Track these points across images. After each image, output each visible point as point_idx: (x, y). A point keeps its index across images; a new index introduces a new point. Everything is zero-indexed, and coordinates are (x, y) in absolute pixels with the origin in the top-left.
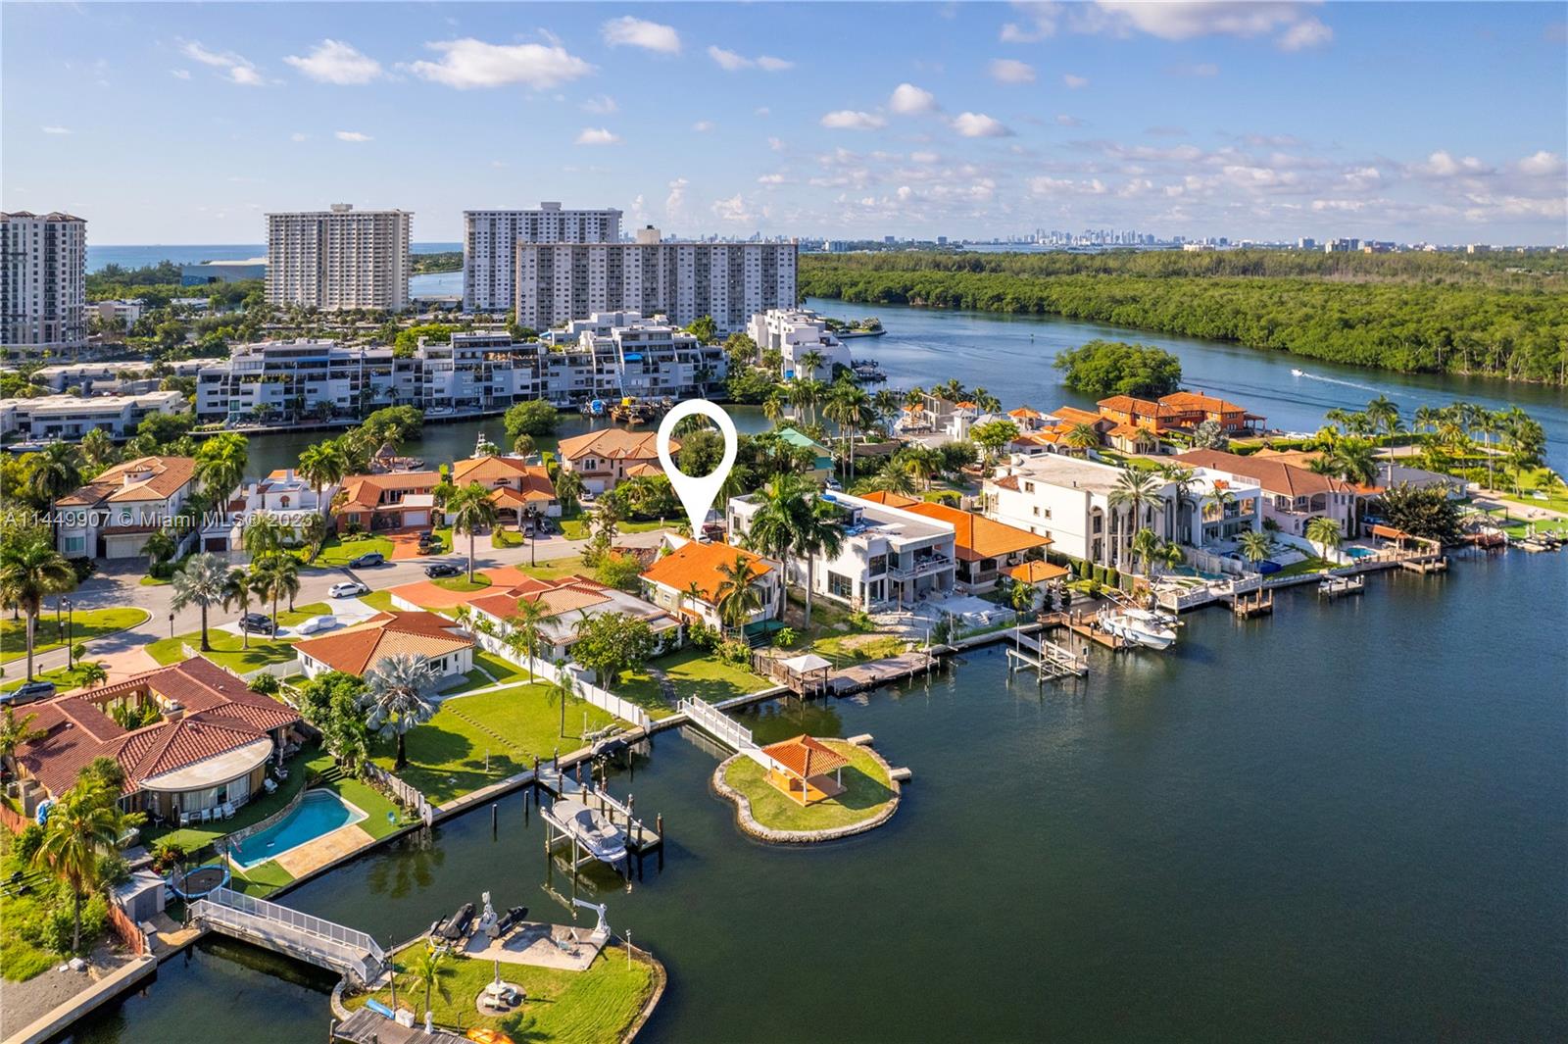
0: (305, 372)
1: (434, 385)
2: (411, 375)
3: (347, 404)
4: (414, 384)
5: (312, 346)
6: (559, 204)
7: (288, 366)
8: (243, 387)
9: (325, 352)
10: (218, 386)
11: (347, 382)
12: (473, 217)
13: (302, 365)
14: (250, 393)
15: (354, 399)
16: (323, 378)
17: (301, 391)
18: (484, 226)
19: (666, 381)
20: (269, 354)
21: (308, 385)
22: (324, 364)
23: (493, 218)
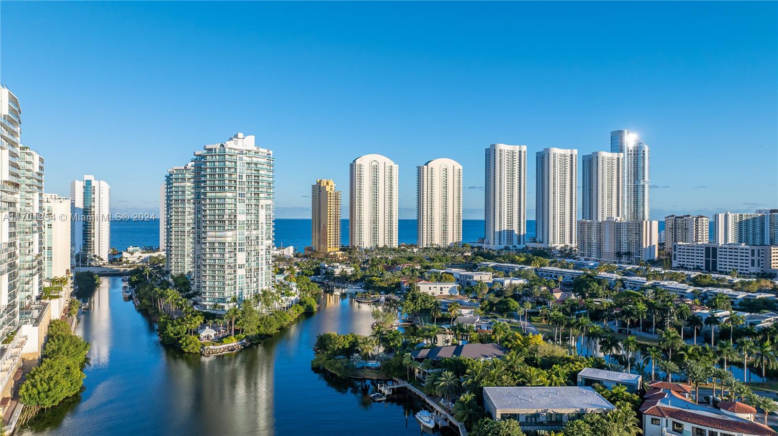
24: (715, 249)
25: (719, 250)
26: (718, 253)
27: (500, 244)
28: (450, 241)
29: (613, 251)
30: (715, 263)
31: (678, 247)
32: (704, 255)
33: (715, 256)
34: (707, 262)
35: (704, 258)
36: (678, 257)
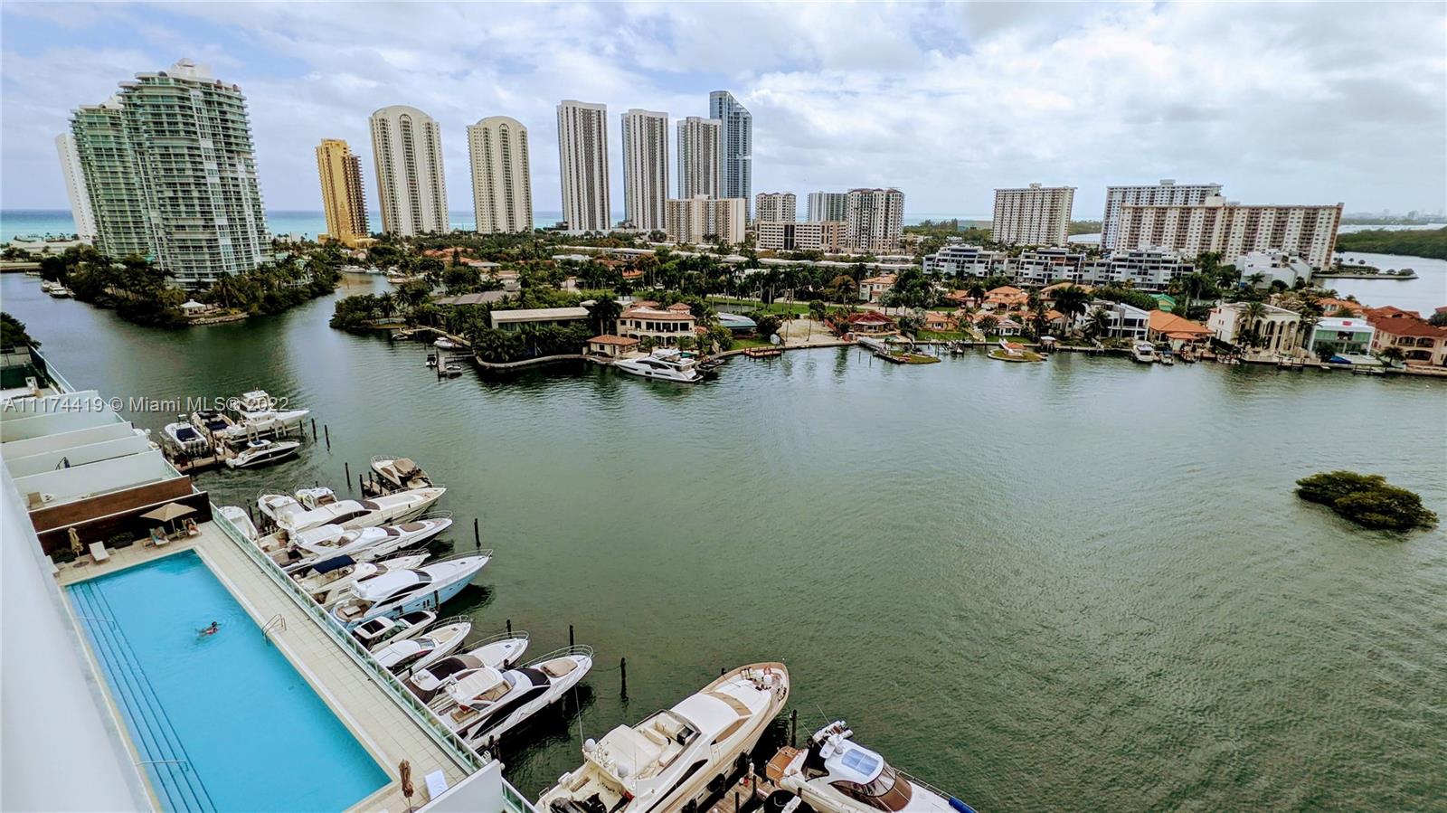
0: (966, 259)
1: (1025, 271)
2: (1015, 265)
3: (982, 275)
4: (1014, 271)
5: (972, 248)
6: (1174, 181)
7: (960, 256)
8: (941, 264)
9: (976, 251)
10: (931, 263)
11: (983, 265)
12: (1112, 191)
13: (965, 256)
14: (943, 266)
15: (986, 273)
16: (973, 262)
17: (963, 267)
18: (1117, 197)
19: (1149, 280)
20: (953, 250)
21: (967, 265)
22: (974, 256)
23: (1125, 191)
24: (793, 227)
25: (796, 227)
26: (796, 231)
27: (580, 229)
28: (520, 227)
29: (701, 234)
30: (792, 241)
31: (761, 227)
32: (783, 234)
33: (792, 235)
34: (786, 240)
35: (783, 237)
36: (761, 236)
